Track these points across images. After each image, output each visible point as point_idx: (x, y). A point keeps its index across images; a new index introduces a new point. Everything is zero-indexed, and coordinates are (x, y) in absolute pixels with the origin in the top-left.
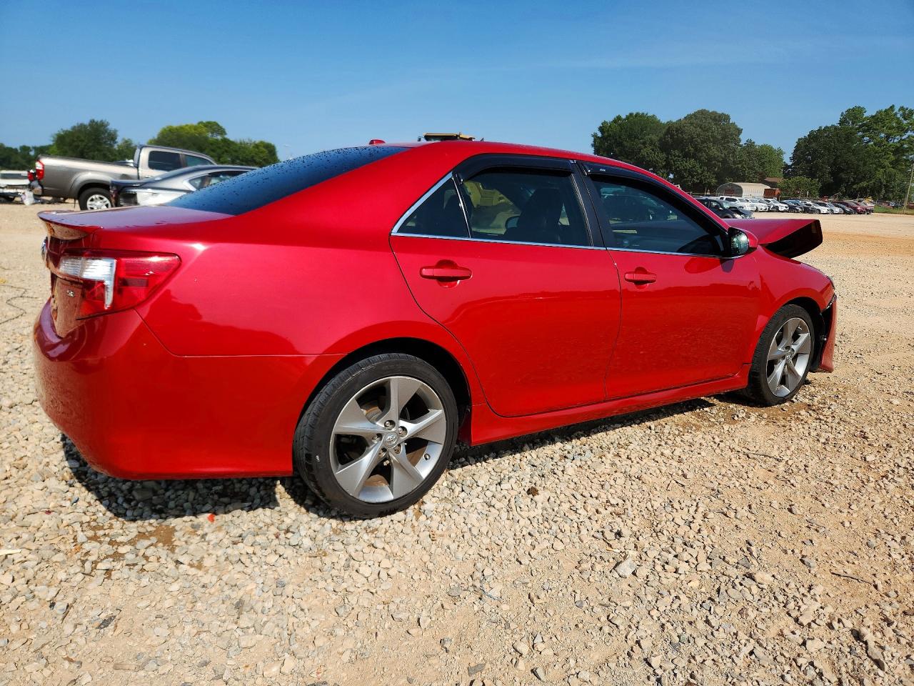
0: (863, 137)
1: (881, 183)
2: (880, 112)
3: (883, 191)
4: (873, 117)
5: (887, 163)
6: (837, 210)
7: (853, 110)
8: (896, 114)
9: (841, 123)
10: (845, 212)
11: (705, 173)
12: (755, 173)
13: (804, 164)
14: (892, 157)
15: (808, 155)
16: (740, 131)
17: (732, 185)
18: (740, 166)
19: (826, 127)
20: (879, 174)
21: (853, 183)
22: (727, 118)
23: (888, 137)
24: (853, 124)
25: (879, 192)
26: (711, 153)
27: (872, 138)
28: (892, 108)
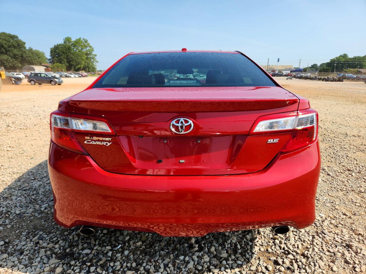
0: (74, 48)
1: (86, 66)
2: (77, 40)
3: (87, 69)
4: (75, 41)
5: (84, 58)
6: (77, 76)
7: (67, 38)
8: (82, 41)
9: (65, 42)
10: (80, 77)
11: (14, 61)
12: (37, 62)
13: (56, 58)
14: (86, 57)
15: (56, 55)
16: (25, 43)
17: (29, 67)
18: (30, 58)
19: (60, 44)
20: (83, 62)
21: (76, 66)
22: (17, 37)
23: (82, 49)
24: (69, 43)
25: (86, 69)
26: (14, 52)
27: (77, 49)
28: (80, 38)
